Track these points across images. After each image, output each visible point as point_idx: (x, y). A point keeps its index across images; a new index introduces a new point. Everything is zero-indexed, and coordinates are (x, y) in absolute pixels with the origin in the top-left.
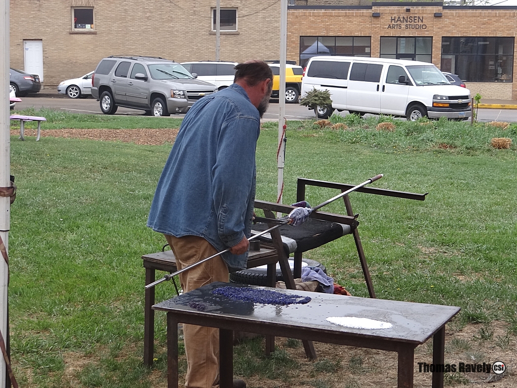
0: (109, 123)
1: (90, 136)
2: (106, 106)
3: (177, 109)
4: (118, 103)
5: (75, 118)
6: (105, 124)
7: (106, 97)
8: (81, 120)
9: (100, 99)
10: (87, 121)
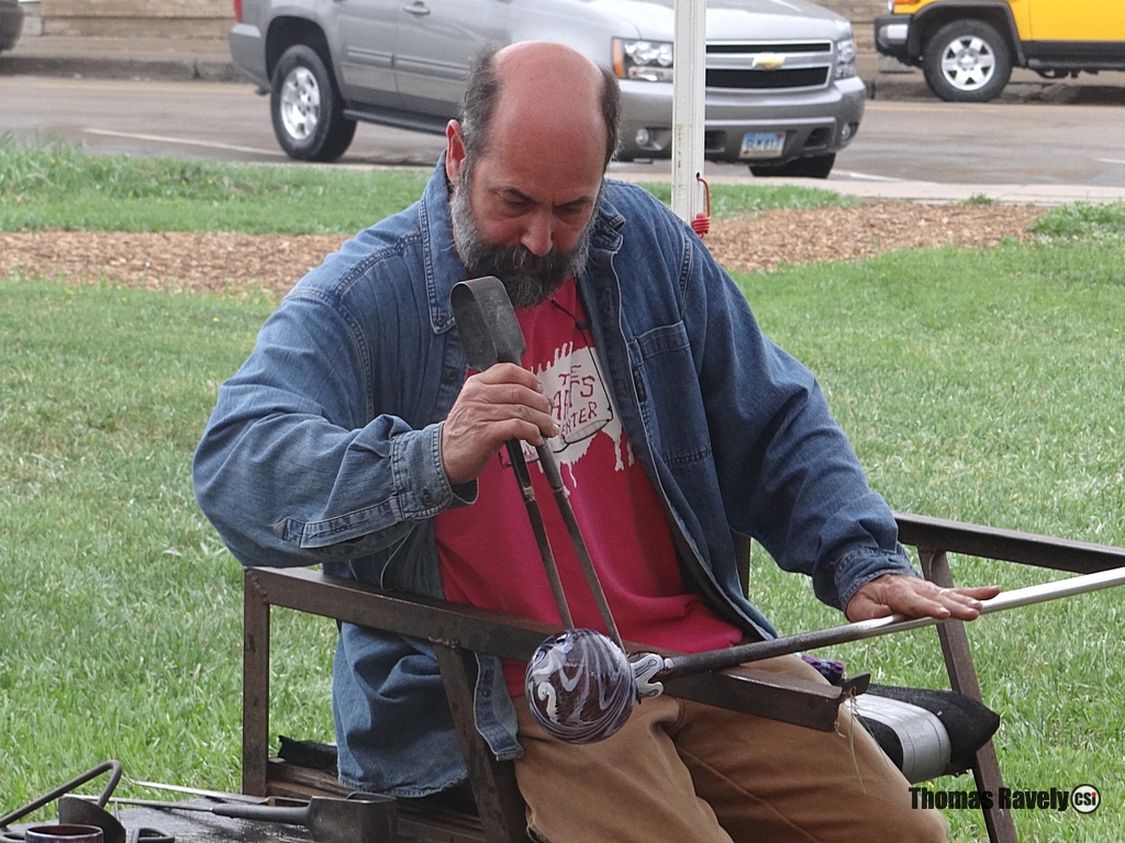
0: (263, 204)
1: (134, 269)
2: (300, 119)
3: (641, 137)
4: (359, 106)
5: (99, 176)
6: (243, 206)
7: (303, 74)
8: (133, 186)
9: (274, 82)
10: (158, 193)
